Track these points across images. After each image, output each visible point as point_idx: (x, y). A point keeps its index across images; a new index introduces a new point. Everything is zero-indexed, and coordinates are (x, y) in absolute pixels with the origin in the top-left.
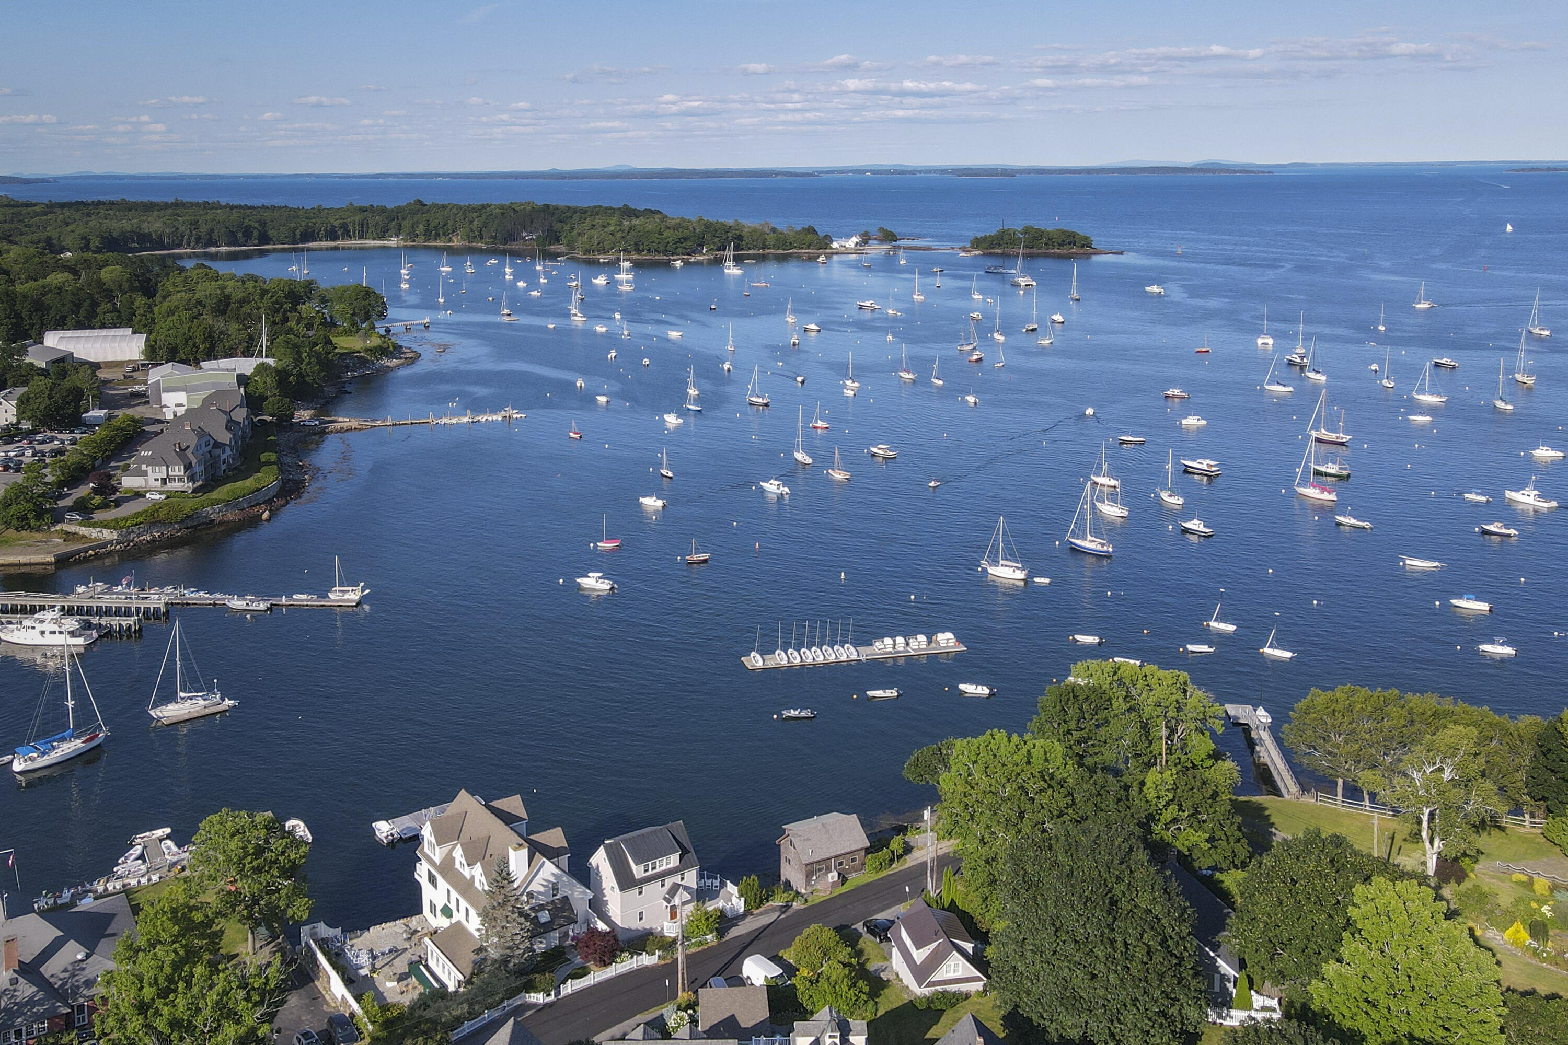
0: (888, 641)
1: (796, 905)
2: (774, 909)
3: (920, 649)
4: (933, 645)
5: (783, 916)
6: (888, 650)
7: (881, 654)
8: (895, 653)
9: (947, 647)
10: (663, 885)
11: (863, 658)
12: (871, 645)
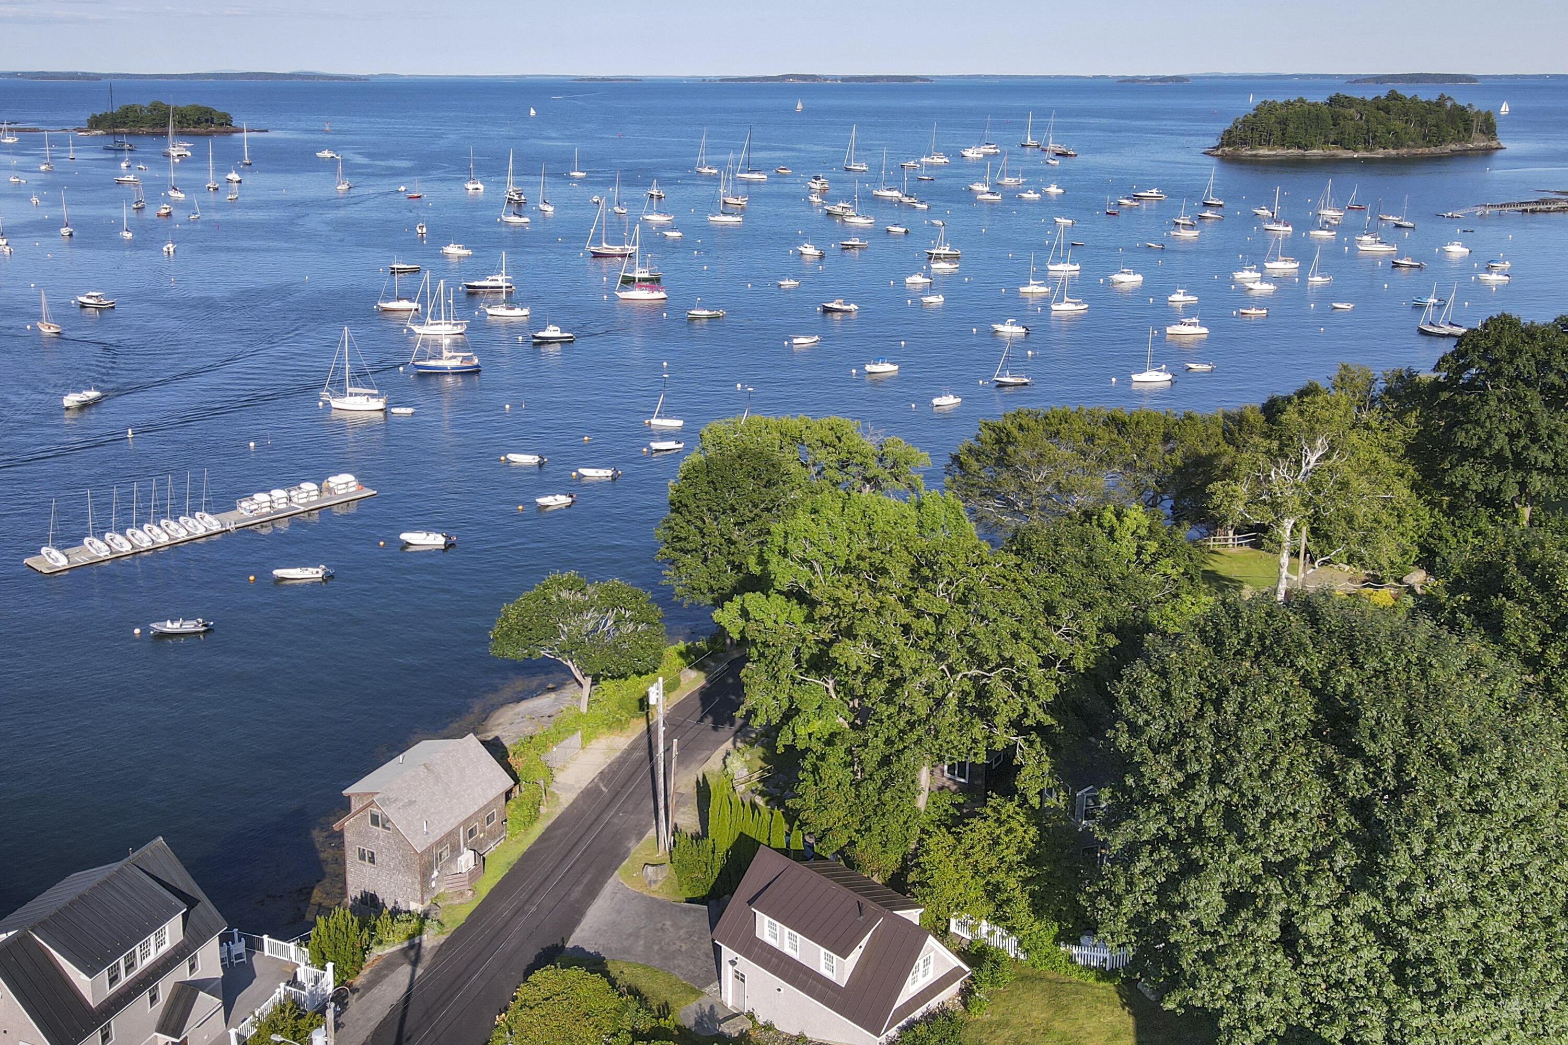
0: (260, 497)
1: (431, 939)
2: (389, 964)
3: (309, 503)
4: (326, 495)
5: (419, 971)
6: (264, 510)
7: (254, 518)
8: (275, 513)
9: (347, 494)
10: (153, 999)
11: (231, 527)
12: (235, 508)
